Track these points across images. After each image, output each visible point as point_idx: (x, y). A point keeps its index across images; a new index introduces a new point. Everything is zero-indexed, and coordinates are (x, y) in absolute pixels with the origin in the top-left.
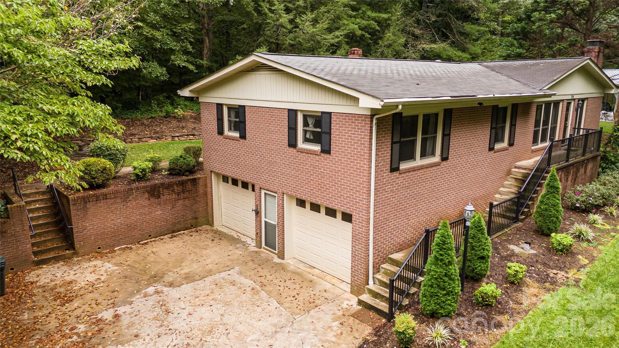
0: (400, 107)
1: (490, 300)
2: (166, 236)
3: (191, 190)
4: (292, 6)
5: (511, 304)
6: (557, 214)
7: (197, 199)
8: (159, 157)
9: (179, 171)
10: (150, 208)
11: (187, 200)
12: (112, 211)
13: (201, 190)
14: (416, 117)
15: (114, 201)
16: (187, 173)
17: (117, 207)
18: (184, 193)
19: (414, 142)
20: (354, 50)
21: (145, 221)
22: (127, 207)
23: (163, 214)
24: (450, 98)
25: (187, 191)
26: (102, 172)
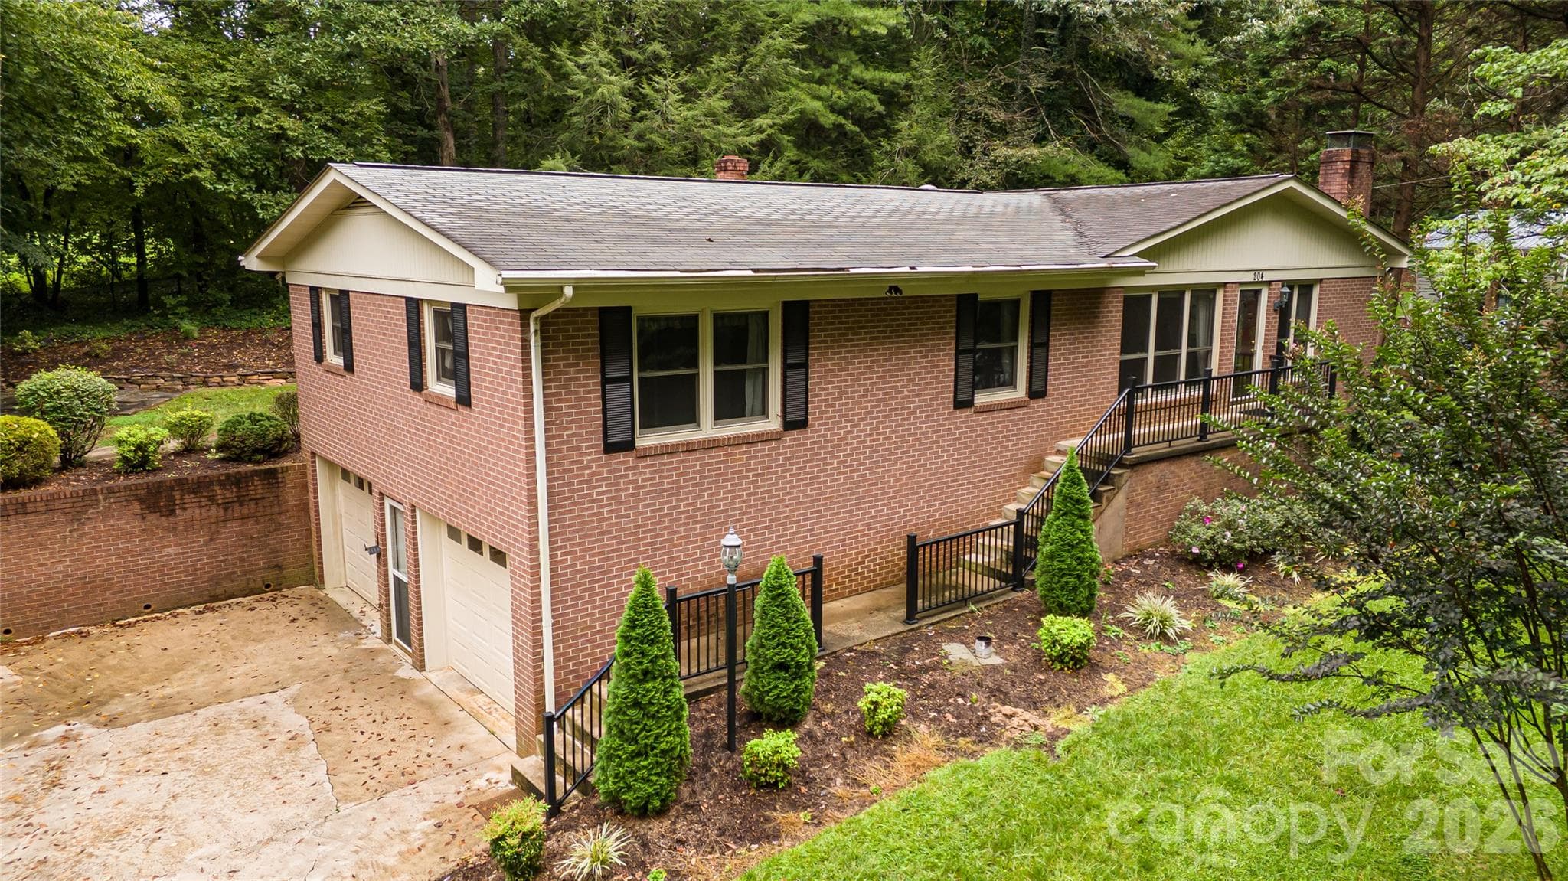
0: (568, 291)
1: (770, 773)
2: (192, 608)
3: (263, 498)
4: (639, 56)
5: (838, 787)
6: (1079, 567)
7: (282, 519)
8: (201, 418)
9: (238, 452)
10: (145, 540)
11: (252, 521)
12: (41, 545)
13: (291, 498)
14: (693, 319)
15: (47, 519)
16: (259, 457)
17: (53, 534)
18: (241, 505)
19: (692, 382)
20: (726, 161)
21: (133, 571)
22: (81, 536)
23: (183, 553)
24: (751, 273)
25: (251, 500)
26: (19, 449)
